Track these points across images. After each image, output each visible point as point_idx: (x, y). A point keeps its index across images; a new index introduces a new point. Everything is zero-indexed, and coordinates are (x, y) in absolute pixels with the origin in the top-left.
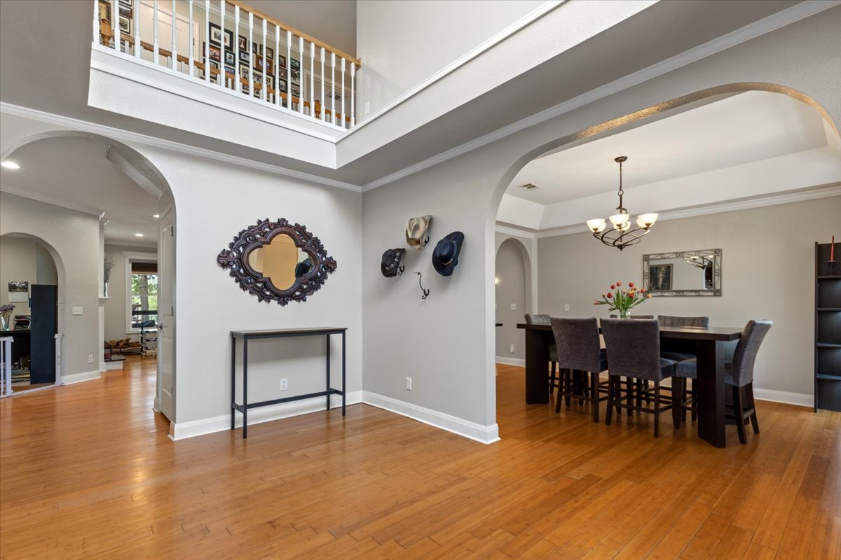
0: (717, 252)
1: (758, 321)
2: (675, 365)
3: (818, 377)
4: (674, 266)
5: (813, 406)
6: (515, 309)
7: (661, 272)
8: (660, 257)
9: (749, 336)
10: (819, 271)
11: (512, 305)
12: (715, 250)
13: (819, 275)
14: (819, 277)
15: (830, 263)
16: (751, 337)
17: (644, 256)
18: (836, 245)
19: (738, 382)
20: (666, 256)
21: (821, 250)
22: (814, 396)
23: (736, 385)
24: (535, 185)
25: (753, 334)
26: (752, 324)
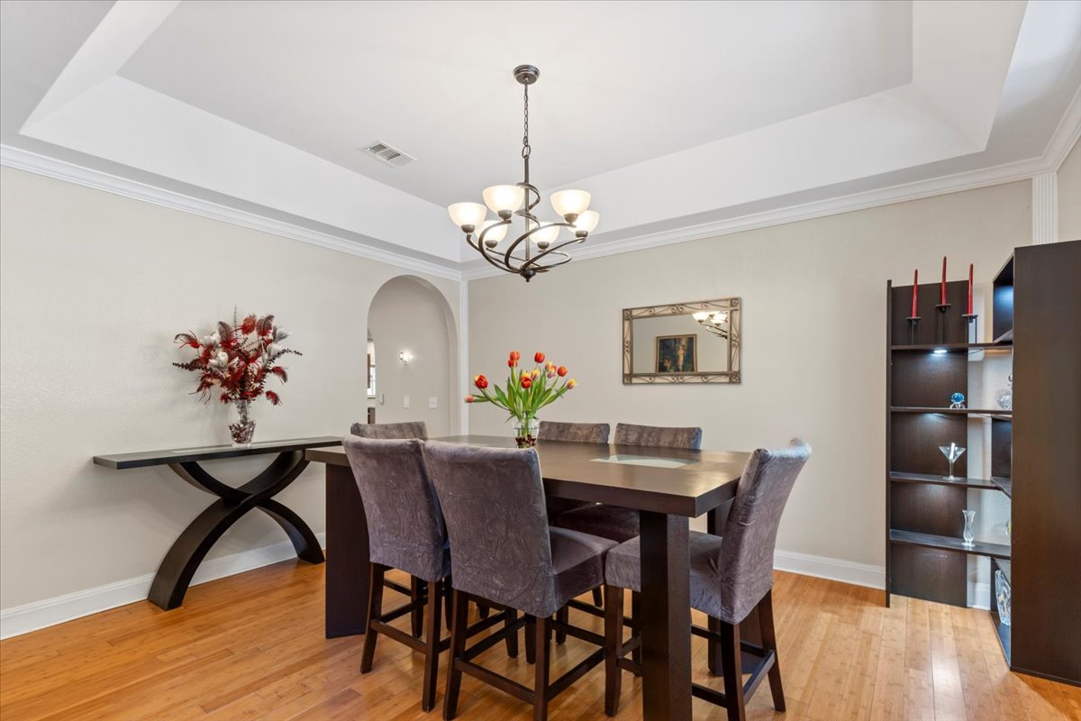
0: (734, 304)
1: (774, 452)
2: (605, 555)
3: (891, 538)
4: (698, 338)
5: (884, 588)
6: (435, 406)
7: (681, 347)
8: (647, 314)
9: (753, 491)
10: (893, 337)
11: (431, 399)
12: (732, 300)
13: (893, 344)
14: (894, 348)
15: (910, 321)
16: (760, 494)
17: (624, 310)
18: (920, 287)
19: (732, 609)
20: (657, 310)
21: (897, 297)
22: (884, 568)
23: (727, 619)
24: (400, 151)
25: (763, 487)
26: (761, 459)
